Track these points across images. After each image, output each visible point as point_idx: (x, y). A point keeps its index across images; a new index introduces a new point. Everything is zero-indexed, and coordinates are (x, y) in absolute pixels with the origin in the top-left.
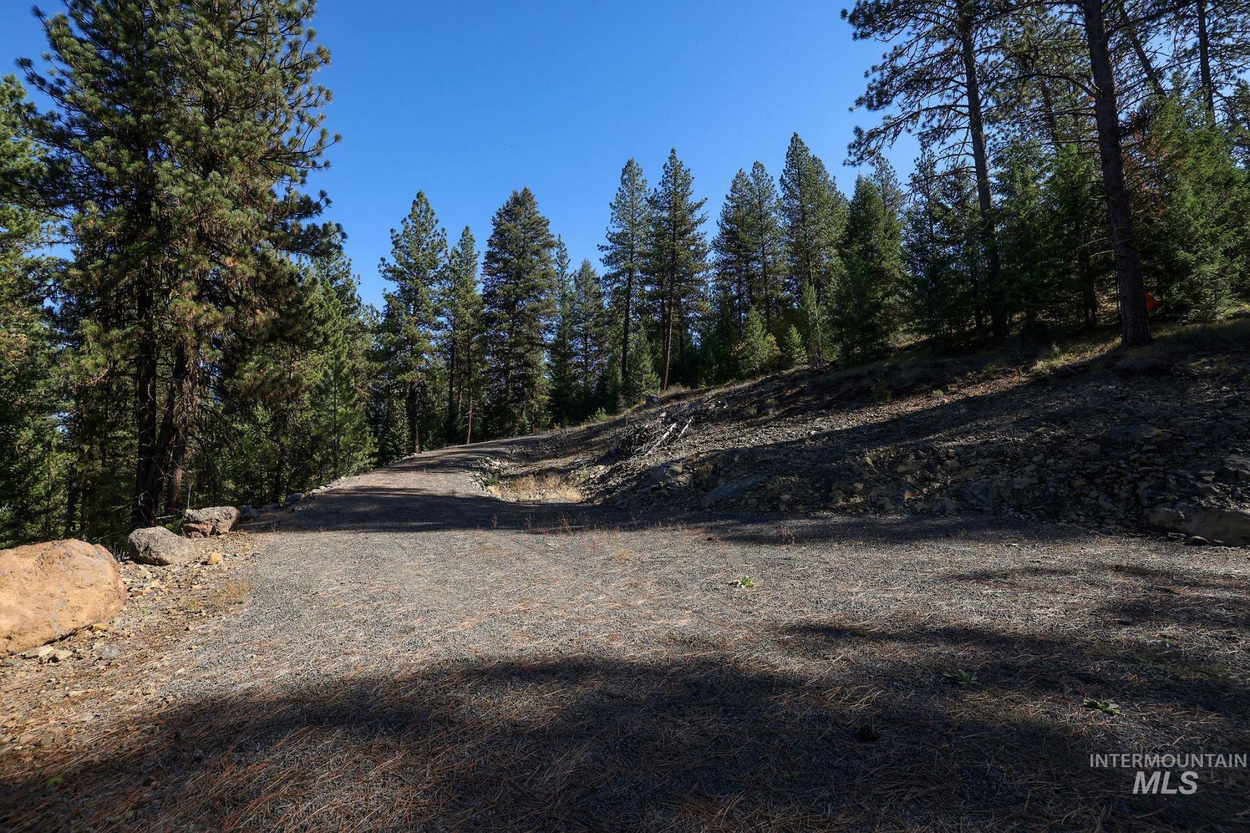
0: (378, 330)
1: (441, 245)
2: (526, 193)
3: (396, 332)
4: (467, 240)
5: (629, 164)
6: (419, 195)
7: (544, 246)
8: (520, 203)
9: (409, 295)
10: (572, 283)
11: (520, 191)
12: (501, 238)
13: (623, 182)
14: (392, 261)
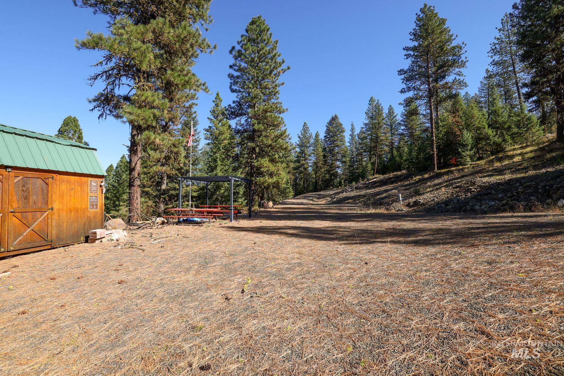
0: (295, 162)
1: (311, 136)
2: (336, 116)
3: (299, 162)
4: (317, 135)
5: (371, 98)
6: (305, 123)
7: (341, 132)
8: (334, 119)
9: (302, 152)
10: (356, 137)
11: (334, 115)
12: (328, 131)
13: (370, 104)
14: (298, 143)
